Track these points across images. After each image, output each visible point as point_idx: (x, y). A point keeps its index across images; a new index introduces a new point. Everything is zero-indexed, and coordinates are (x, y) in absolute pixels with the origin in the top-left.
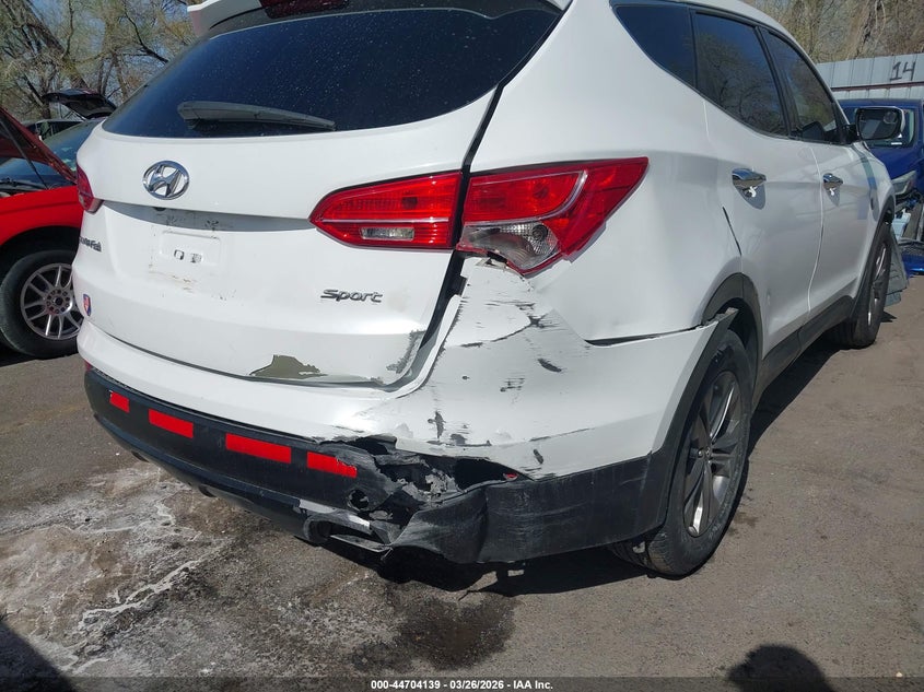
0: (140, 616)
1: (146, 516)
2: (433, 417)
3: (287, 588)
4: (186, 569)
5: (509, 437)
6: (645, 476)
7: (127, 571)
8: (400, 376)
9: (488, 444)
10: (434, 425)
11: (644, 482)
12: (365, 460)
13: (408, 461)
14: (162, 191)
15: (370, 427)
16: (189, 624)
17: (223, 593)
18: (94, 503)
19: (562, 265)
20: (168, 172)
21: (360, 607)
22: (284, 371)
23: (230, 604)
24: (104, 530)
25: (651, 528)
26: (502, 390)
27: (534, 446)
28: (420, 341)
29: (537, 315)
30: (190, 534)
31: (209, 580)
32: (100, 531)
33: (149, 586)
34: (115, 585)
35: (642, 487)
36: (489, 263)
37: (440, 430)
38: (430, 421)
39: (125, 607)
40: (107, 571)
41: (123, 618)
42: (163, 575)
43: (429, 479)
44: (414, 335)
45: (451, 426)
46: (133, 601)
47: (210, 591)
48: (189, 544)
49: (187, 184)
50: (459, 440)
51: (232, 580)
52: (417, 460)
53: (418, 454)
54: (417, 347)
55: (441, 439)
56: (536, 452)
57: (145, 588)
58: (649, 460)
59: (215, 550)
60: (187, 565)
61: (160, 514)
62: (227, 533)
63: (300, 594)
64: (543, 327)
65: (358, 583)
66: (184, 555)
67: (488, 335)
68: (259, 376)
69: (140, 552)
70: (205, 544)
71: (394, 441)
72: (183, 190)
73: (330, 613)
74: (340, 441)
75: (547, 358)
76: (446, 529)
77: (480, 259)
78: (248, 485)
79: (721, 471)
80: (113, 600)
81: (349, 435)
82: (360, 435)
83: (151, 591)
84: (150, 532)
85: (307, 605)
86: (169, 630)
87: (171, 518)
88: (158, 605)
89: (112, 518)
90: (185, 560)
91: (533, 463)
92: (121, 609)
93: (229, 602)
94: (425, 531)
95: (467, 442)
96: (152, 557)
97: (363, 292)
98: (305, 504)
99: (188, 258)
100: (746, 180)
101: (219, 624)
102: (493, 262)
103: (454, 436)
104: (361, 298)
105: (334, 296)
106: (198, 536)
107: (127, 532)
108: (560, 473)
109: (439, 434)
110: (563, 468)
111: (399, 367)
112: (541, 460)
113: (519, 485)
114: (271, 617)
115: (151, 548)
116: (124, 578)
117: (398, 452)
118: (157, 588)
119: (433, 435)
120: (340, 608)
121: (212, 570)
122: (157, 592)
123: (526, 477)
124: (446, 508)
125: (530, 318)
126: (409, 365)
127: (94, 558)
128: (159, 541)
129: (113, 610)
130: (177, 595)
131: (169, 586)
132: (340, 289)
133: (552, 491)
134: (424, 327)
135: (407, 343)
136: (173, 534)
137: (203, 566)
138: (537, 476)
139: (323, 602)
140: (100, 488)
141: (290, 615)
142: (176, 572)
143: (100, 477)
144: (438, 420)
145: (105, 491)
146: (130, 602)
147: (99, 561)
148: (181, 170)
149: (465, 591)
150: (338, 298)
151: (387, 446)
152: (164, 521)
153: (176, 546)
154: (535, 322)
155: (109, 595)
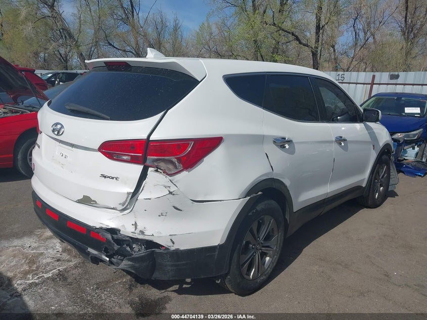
0: (36, 284)
1: (52, 247)
2: (134, 223)
3: (93, 281)
4: (59, 270)
5: (161, 233)
6: (217, 253)
7: (38, 268)
8: (123, 207)
9: (153, 235)
10: (134, 226)
11: (216, 255)
12: (109, 236)
13: (124, 239)
14: (56, 133)
15: (112, 225)
16: (53, 290)
17: (69, 280)
18: (34, 240)
19: (185, 173)
20: (59, 126)
21: (117, 292)
22: (86, 201)
23: (70, 285)
24: (35, 251)
25: (221, 274)
26: (159, 216)
27: (170, 237)
28: (131, 196)
29: (171, 191)
30: (65, 256)
31: (66, 275)
32: (33, 251)
33: (44, 275)
34: (32, 272)
35: (216, 257)
36: (156, 171)
37: (136, 228)
38: (133, 225)
39: (33, 281)
40: (30, 267)
41: (31, 285)
42: (50, 271)
43: (134, 246)
44: (128, 194)
45: (140, 227)
46: (36, 279)
47: (65, 279)
48: (63, 260)
49: (63, 132)
50: (142, 232)
51: (74, 276)
52: (128, 239)
53: (128, 236)
54: (130, 198)
55: (136, 232)
56: (171, 240)
57: (42, 275)
58: (218, 247)
59: (72, 264)
60: (59, 268)
61: (57, 247)
62: (79, 257)
63: (97, 284)
64: (174, 195)
65: (120, 283)
66: (60, 264)
67: (153, 196)
68: (79, 201)
69: (44, 261)
70: (69, 261)
71: (119, 231)
72: (62, 133)
73: (105, 293)
74: (101, 228)
75: (176, 206)
76: (137, 265)
77: (153, 169)
78: (73, 240)
79: (268, 255)
80: (29, 278)
81: (104, 226)
82: (108, 227)
83: (44, 276)
84: (51, 254)
85: (98, 288)
86: (45, 292)
87: (60, 250)
88: (44, 281)
89: (39, 247)
90: (60, 266)
91: (170, 244)
92: (31, 282)
93: (70, 284)
94: (129, 265)
95: (145, 234)
96: (48, 264)
97: (113, 176)
98: (90, 250)
99: (64, 156)
100: (281, 143)
101: (63, 291)
102: (159, 170)
103: (141, 231)
104: (113, 178)
105: (104, 176)
106: (68, 257)
107: (42, 253)
108: (182, 248)
109: (135, 230)
110: (183, 247)
111: (123, 204)
112: (173, 243)
113: (166, 252)
114: (83, 291)
115: (49, 260)
116: (36, 270)
117: (121, 235)
118: (46, 276)
119: (133, 230)
120: (110, 291)
121: (68, 271)
122: (46, 277)
123: (168, 249)
124: (137, 257)
125: (169, 191)
126: (127, 204)
127: (27, 261)
128: (53, 258)
129: (28, 282)
130: (53, 279)
131: (50, 275)
132: (106, 174)
133: (178, 255)
134: (132, 191)
135: (126, 196)
136: (59, 256)
137: (65, 270)
138: (173, 248)
139: (104, 288)
140: (38, 235)
141: (90, 291)
142: (55, 271)
143: (40, 230)
144: (136, 225)
145: (39, 236)
146: (35, 280)
147: (29, 263)
148: (62, 127)
149: (164, 290)
150: (105, 177)
151: (118, 232)
152: (57, 250)
153: (58, 260)
154: (170, 193)
155: (28, 276)
